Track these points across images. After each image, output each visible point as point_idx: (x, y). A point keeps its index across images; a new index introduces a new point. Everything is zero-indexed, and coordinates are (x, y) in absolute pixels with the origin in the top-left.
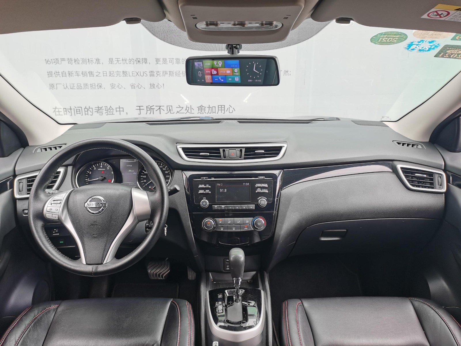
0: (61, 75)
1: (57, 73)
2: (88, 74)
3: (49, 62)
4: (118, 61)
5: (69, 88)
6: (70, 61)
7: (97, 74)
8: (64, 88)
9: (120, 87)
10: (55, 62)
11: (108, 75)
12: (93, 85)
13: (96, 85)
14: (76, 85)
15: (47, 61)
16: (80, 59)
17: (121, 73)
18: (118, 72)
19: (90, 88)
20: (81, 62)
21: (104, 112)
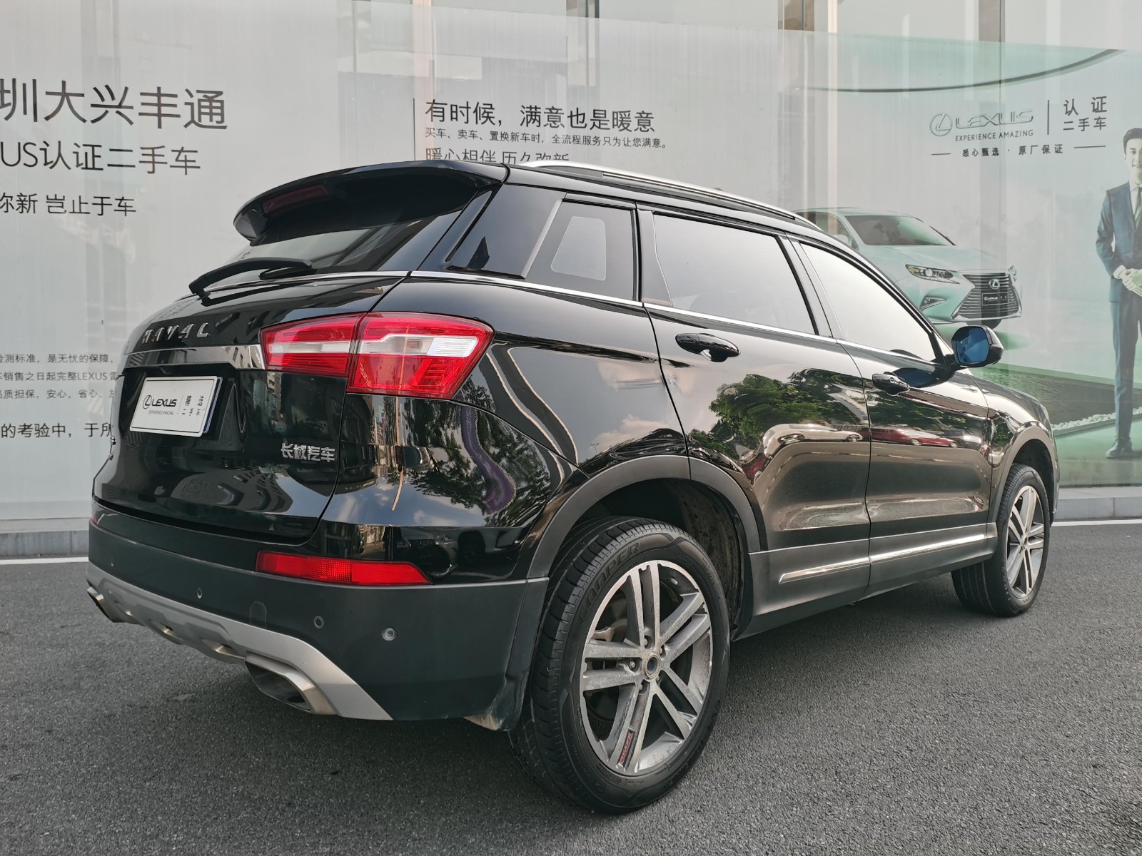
2: (14, 376)
4: (62, 358)
7: (29, 376)
9: (62, 395)
11: (45, 377)
12: (21, 392)
13: (25, 393)
16: (3, 356)
17: (67, 375)
18: (61, 373)
19: (14, 396)
21: (33, 432)
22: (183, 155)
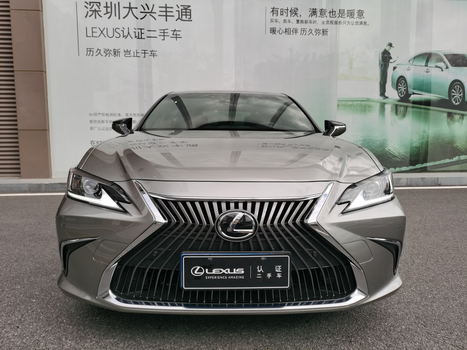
0: (97, 123)
1: (95, 121)
3: (91, 115)
4: (131, 115)
5: (101, 129)
6: (103, 114)
8: (99, 130)
10: (94, 115)
14: (105, 128)
15: (90, 115)
16: (109, 114)
20: (109, 115)
22: (175, 32)
